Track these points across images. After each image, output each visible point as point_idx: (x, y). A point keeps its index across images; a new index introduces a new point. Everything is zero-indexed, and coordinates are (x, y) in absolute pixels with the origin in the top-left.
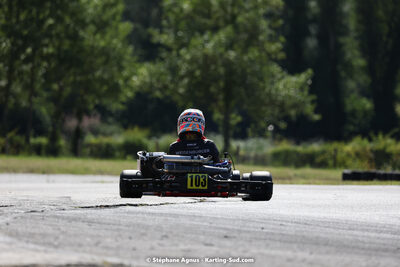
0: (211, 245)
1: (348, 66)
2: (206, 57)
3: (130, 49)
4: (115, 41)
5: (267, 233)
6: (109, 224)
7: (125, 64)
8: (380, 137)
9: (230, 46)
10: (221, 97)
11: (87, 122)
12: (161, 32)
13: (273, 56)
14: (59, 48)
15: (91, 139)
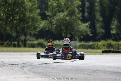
3: (40, 17)
9: (67, 16)
12: (48, 12)
13: (79, 18)
15: (29, 42)
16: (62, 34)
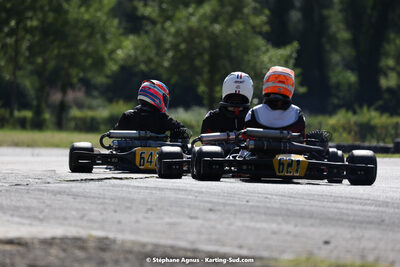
0: (196, 218)
1: (333, 39)
2: (190, 30)
3: (116, 22)
4: (99, 14)
5: (252, 206)
6: (94, 197)
7: (108, 37)
8: (365, 109)
9: (215, 19)
10: (206, 70)
11: (71, 96)
12: (146, 5)
13: (258, 30)
14: (43, 22)
15: (75, 112)
16: (197, 86)
